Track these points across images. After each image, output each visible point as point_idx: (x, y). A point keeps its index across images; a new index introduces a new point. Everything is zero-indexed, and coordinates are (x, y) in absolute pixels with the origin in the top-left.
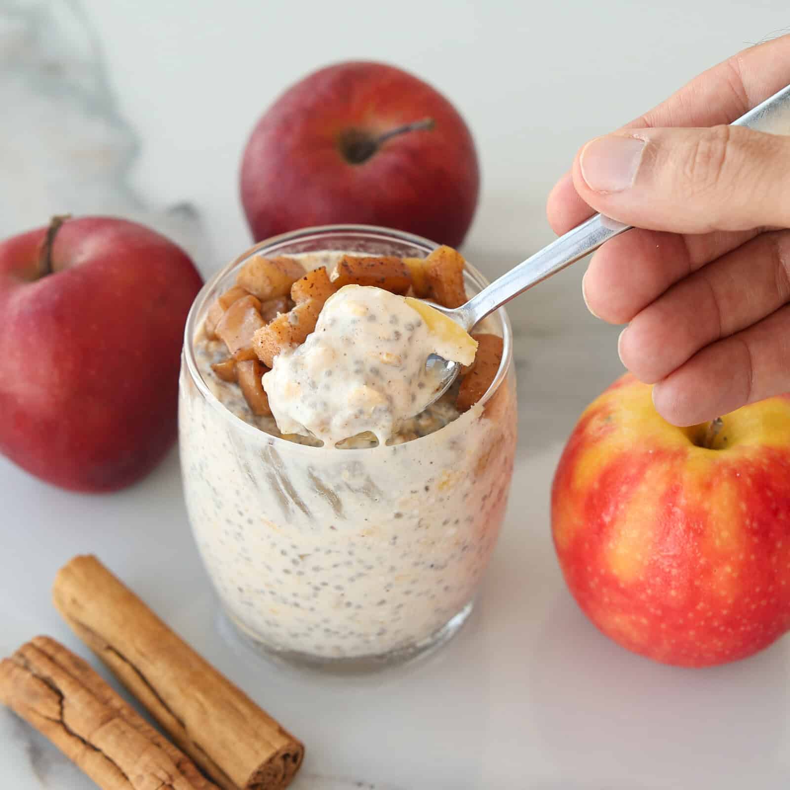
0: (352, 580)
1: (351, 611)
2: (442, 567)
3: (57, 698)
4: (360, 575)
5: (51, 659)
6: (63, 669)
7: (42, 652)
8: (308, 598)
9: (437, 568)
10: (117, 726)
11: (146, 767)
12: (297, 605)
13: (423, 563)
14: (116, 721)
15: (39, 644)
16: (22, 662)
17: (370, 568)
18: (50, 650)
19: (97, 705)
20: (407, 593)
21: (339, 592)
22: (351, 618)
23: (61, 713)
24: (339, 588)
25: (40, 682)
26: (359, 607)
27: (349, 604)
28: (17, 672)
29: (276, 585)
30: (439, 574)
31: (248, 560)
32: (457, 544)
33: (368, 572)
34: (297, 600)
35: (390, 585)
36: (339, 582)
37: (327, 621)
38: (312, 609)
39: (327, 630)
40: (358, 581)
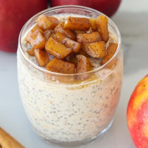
0: (70, 116)
1: (70, 126)
4: (73, 114)
8: (56, 122)
9: (97, 113)
12: (53, 124)
13: (92, 111)
20: (87, 121)
21: (66, 120)
22: (70, 128)
24: (65, 118)
26: (72, 125)
27: (69, 124)
29: (47, 118)
30: (98, 115)
31: (39, 110)
32: (103, 105)
33: (75, 113)
34: (53, 122)
35: (82, 118)
36: (66, 116)
37: (62, 129)
38: (58, 125)
39: (63, 132)
40: (72, 116)
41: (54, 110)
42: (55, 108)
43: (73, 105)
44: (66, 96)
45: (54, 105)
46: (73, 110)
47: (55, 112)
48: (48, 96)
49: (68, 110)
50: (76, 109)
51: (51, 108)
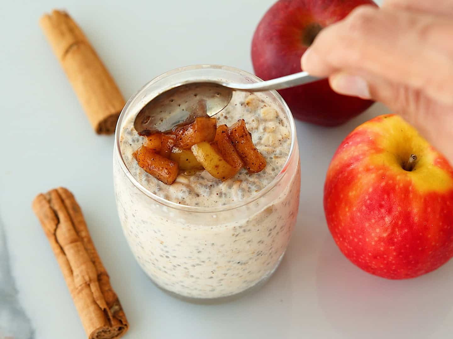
0: (194, 266)
1: (193, 279)
2: (245, 264)
3: (56, 222)
4: (198, 265)
5: (62, 201)
6: (66, 208)
7: (59, 196)
8: (171, 270)
9: (242, 264)
10: (77, 246)
11: (81, 272)
12: (166, 272)
13: (233, 261)
14: (79, 243)
15: (60, 191)
16: (48, 197)
17: (203, 262)
18: (64, 196)
19: (73, 232)
20: (225, 274)
21: (187, 270)
22: (194, 282)
23: (55, 230)
24: (186, 268)
25: (52, 211)
26: (198, 278)
27: (192, 276)
28: (44, 202)
29: (155, 261)
30: (243, 266)
31: (143, 248)
32: (253, 253)
33: (202, 263)
34: (166, 270)
35: (214, 271)
36: (186, 266)
37: (182, 282)
38: (174, 275)
39: (183, 286)
40: (197, 267)
41: (167, 254)
42: (167, 252)
43: (199, 252)
44: (185, 237)
45: (166, 247)
46: (198, 258)
47: (167, 257)
48: (155, 232)
49: (190, 257)
50: (203, 256)
51: (163, 250)
